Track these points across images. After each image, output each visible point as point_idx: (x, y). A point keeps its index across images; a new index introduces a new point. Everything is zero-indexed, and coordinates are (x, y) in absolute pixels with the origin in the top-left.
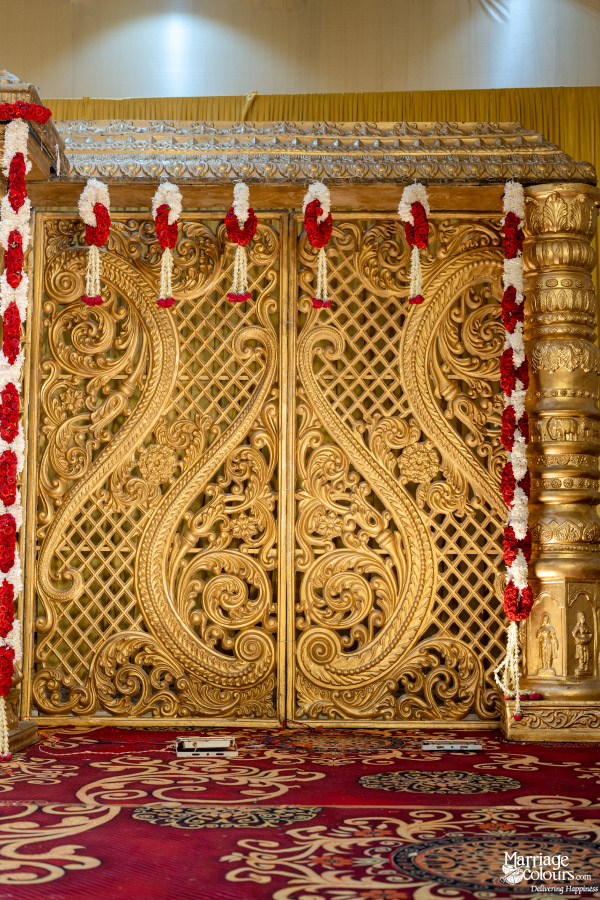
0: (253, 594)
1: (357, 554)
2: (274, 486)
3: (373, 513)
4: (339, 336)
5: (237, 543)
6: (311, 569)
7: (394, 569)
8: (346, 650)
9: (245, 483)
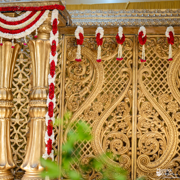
0: (125, 144)
1: (155, 133)
2: (131, 113)
3: (159, 121)
4: (150, 70)
5: (120, 130)
6: (140, 137)
7: (165, 137)
8: (151, 161)
9: (123, 113)
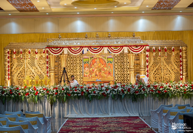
0: (160, 79)
1: (168, 75)
2: (161, 70)
3: (169, 72)
4: (166, 57)
5: (158, 75)
6: (164, 76)
7: (171, 76)
